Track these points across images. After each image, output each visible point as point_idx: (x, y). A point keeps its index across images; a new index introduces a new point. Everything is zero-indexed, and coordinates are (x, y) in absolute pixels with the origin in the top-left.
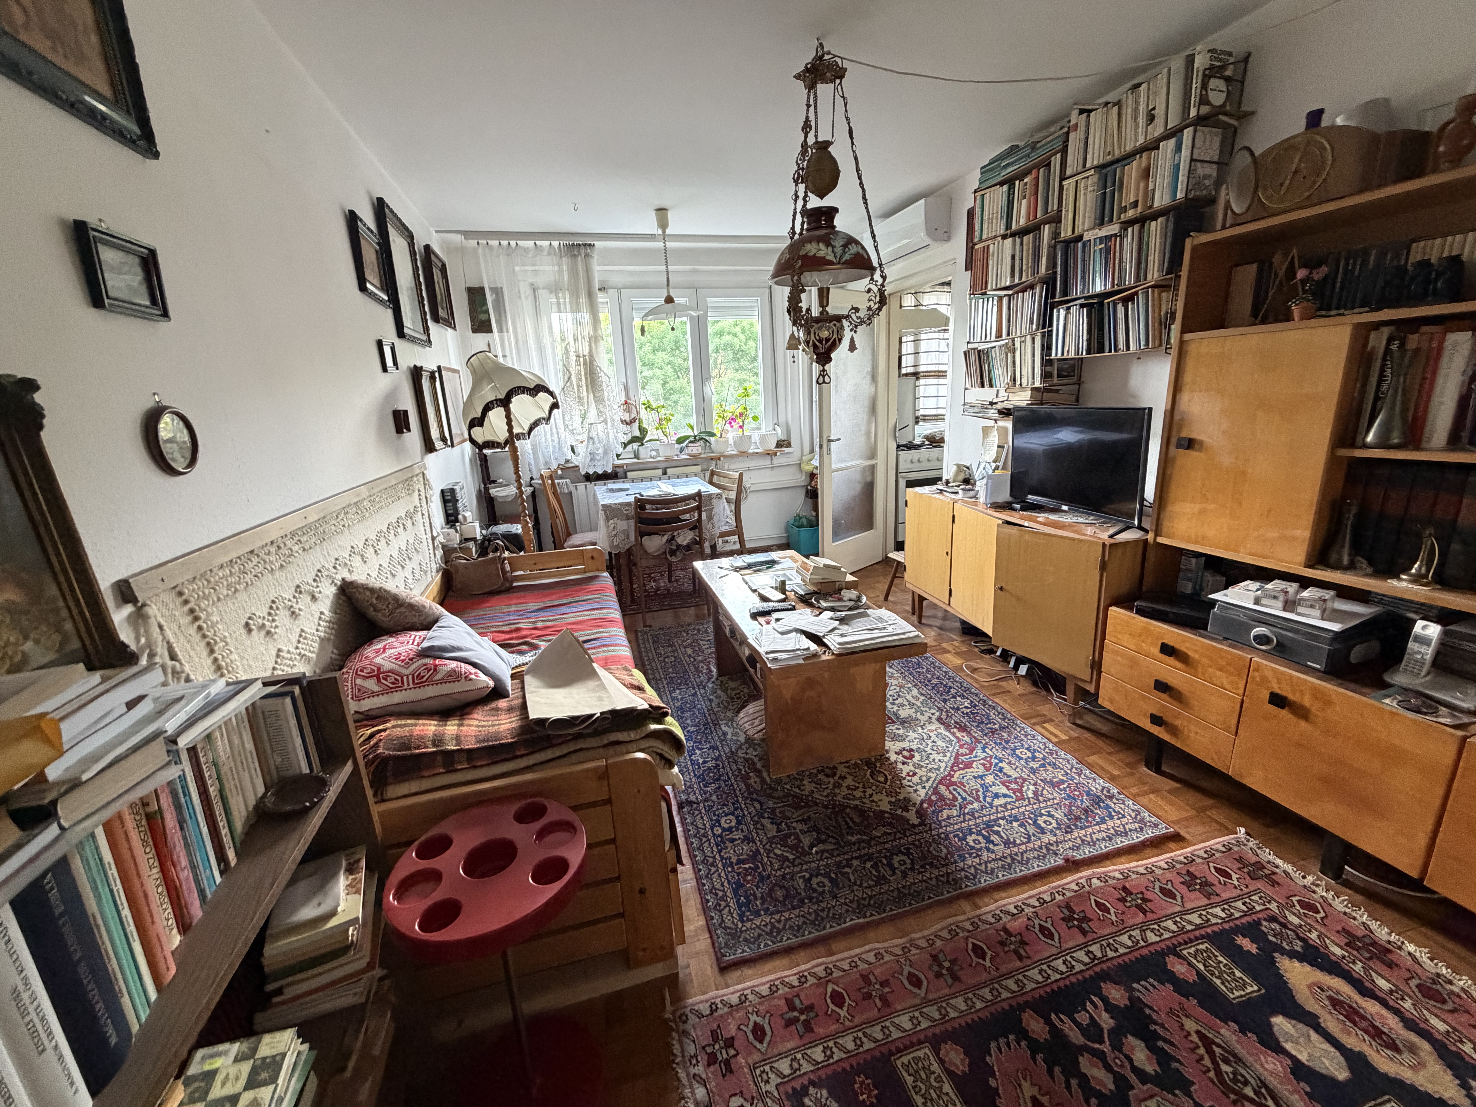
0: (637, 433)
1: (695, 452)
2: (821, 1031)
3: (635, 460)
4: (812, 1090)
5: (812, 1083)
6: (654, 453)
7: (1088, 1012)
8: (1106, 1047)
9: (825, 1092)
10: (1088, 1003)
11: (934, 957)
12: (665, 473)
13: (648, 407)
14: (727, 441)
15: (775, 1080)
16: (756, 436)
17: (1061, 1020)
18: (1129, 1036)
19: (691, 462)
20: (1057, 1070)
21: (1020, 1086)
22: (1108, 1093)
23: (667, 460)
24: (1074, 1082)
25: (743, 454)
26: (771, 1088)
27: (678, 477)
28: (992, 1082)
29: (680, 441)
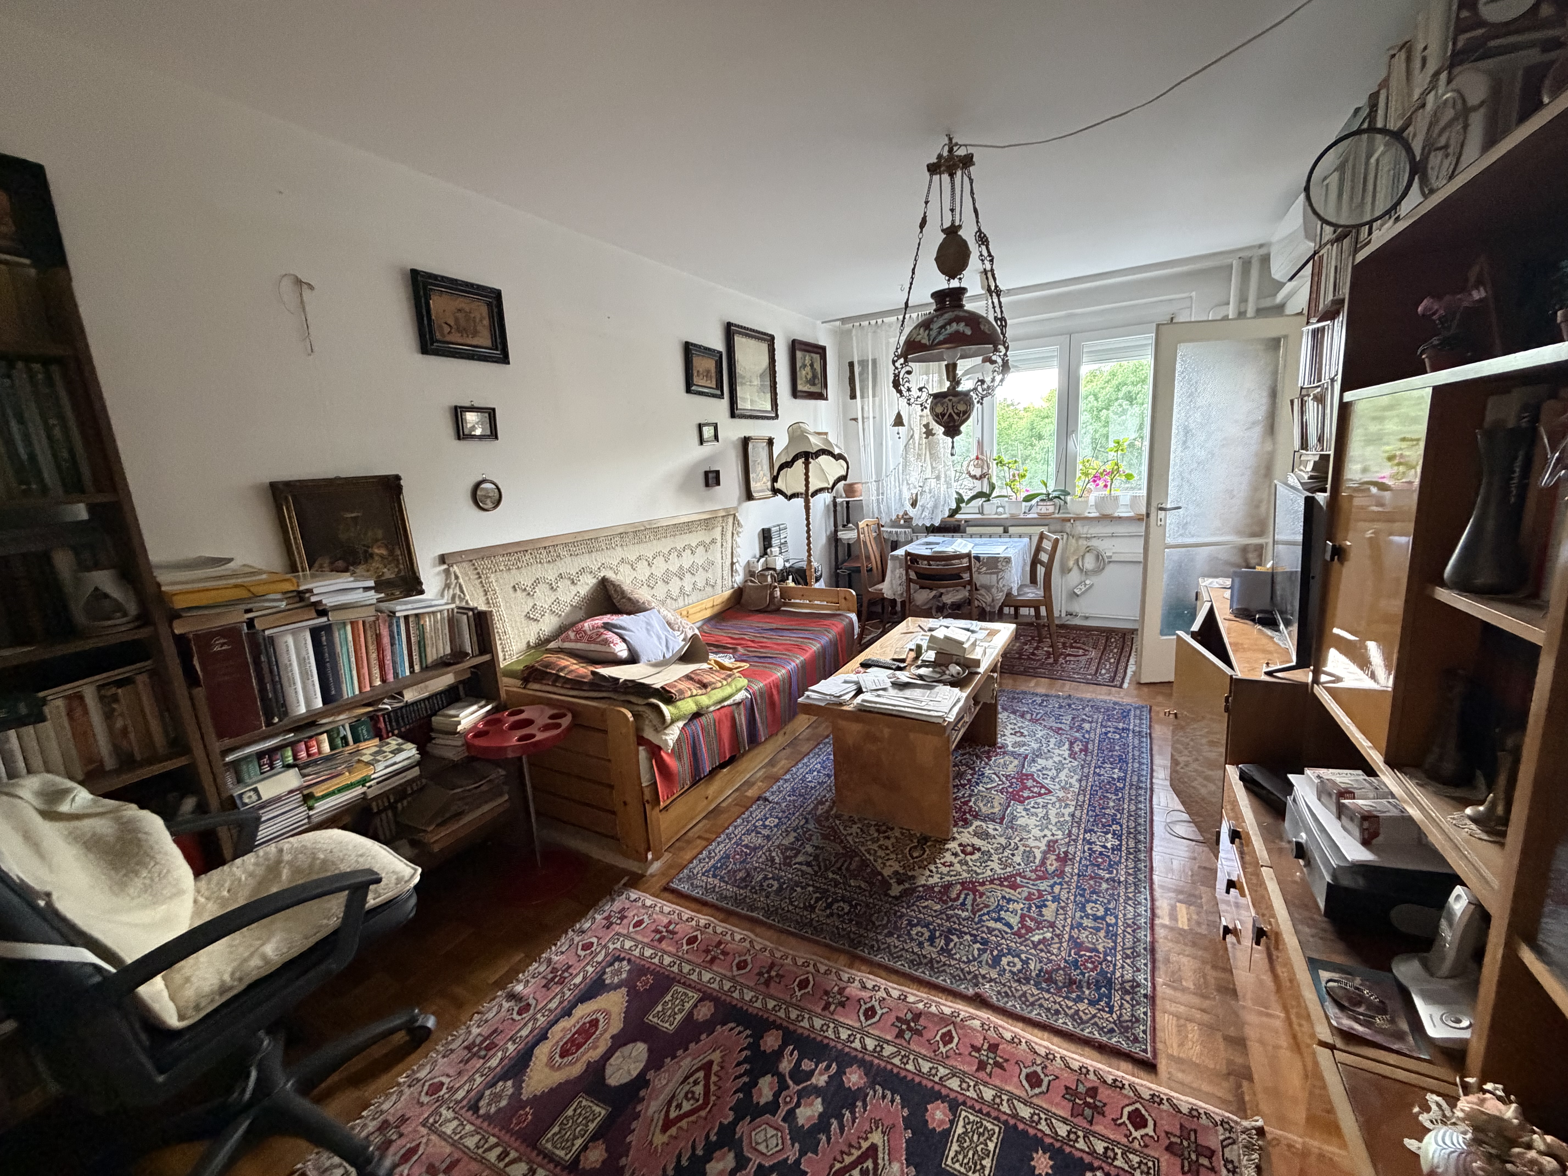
0: (986, 489)
1: (1044, 511)
2: (664, 945)
3: (979, 516)
4: (625, 963)
5: (629, 961)
6: (1000, 510)
7: (817, 1066)
8: (794, 1088)
9: (628, 968)
10: (825, 1064)
11: (772, 966)
12: (1006, 531)
13: (1000, 463)
14: (1087, 502)
15: (618, 945)
16: (1125, 498)
17: (792, 1054)
18: (819, 1100)
19: (1040, 522)
20: (747, 1066)
21: (714, 1050)
22: (755, 1100)
23: (1013, 517)
24: (746, 1079)
25: (1106, 518)
26: (611, 947)
27: (1020, 537)
28: (704, 1036)
29: (1028, 499)
